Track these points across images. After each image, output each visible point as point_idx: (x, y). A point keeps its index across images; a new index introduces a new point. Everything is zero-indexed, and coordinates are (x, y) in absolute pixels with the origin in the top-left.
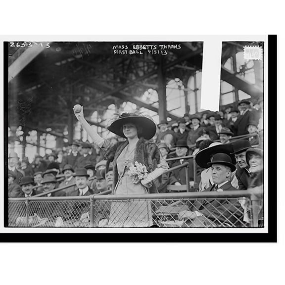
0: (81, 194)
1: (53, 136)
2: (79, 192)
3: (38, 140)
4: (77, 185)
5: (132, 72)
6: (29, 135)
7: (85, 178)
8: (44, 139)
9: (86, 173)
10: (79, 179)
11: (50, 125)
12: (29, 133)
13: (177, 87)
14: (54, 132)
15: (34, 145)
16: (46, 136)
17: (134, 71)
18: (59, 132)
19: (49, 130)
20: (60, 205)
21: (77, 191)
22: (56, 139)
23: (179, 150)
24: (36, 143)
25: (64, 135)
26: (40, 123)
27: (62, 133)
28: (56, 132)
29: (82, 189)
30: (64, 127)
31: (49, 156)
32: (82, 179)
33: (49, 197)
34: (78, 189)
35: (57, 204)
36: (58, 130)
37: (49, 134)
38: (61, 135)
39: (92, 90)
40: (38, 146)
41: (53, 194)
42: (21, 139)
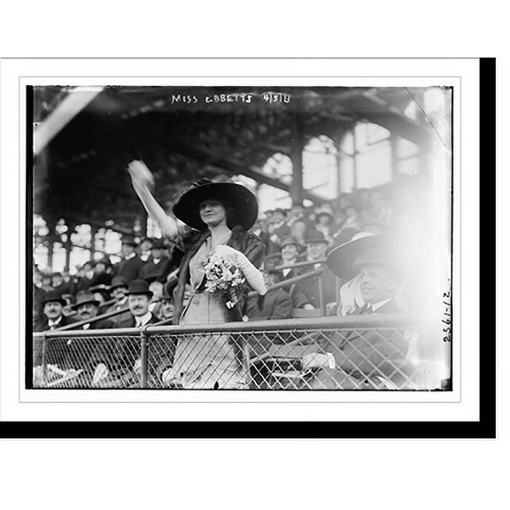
0: (138, 325)
1: (115, 233)
2: (135, 322)
3: (93, 241)
4: (132, 310)
5: (248, 128)
6: (76, 232)
7: (144, 298)
8: (101, 239)
9: (148, 288)
10: (134, 300)
11: (111, 215)
12: (77, 228)
13: (324, 150)
14: (117, 227)
15: (85, 248)
16: (105, 233)
17: (252, 126)
18: (126, 227)
19: (110, 223)
20: (103, 344)
21: (132, 321)
22: (121, 239)
23: (313, 247)
24: (89, 245)
25: (134, 232)
26: (95, 213)
27: (132, 228)
28: (121, 226)
29: (140, 316)
30: (135, 219)
31: (97, 263)
32: (139, 299)
33: (86, 330)
34: (134, 317)
35: (97, 342)
36: (125, 224)
37: (110, 230)
38: (129, 231)
39: (181, 157)
40: (92, 250)
41: (93, 325)
42: (64, 238)
